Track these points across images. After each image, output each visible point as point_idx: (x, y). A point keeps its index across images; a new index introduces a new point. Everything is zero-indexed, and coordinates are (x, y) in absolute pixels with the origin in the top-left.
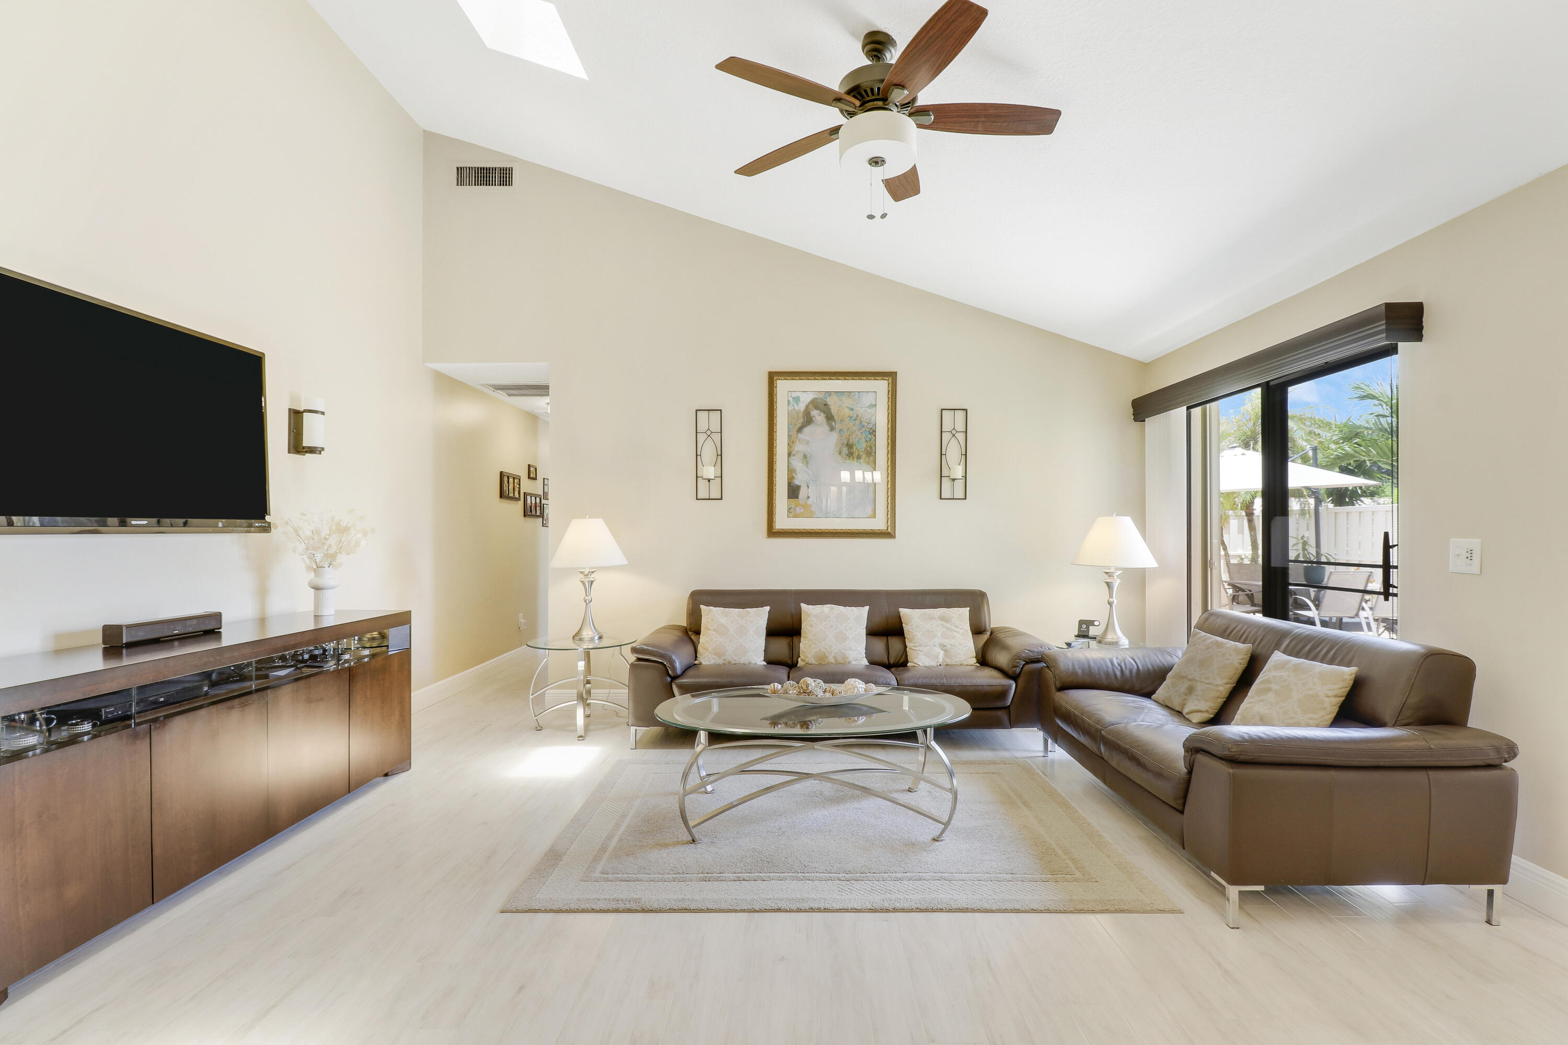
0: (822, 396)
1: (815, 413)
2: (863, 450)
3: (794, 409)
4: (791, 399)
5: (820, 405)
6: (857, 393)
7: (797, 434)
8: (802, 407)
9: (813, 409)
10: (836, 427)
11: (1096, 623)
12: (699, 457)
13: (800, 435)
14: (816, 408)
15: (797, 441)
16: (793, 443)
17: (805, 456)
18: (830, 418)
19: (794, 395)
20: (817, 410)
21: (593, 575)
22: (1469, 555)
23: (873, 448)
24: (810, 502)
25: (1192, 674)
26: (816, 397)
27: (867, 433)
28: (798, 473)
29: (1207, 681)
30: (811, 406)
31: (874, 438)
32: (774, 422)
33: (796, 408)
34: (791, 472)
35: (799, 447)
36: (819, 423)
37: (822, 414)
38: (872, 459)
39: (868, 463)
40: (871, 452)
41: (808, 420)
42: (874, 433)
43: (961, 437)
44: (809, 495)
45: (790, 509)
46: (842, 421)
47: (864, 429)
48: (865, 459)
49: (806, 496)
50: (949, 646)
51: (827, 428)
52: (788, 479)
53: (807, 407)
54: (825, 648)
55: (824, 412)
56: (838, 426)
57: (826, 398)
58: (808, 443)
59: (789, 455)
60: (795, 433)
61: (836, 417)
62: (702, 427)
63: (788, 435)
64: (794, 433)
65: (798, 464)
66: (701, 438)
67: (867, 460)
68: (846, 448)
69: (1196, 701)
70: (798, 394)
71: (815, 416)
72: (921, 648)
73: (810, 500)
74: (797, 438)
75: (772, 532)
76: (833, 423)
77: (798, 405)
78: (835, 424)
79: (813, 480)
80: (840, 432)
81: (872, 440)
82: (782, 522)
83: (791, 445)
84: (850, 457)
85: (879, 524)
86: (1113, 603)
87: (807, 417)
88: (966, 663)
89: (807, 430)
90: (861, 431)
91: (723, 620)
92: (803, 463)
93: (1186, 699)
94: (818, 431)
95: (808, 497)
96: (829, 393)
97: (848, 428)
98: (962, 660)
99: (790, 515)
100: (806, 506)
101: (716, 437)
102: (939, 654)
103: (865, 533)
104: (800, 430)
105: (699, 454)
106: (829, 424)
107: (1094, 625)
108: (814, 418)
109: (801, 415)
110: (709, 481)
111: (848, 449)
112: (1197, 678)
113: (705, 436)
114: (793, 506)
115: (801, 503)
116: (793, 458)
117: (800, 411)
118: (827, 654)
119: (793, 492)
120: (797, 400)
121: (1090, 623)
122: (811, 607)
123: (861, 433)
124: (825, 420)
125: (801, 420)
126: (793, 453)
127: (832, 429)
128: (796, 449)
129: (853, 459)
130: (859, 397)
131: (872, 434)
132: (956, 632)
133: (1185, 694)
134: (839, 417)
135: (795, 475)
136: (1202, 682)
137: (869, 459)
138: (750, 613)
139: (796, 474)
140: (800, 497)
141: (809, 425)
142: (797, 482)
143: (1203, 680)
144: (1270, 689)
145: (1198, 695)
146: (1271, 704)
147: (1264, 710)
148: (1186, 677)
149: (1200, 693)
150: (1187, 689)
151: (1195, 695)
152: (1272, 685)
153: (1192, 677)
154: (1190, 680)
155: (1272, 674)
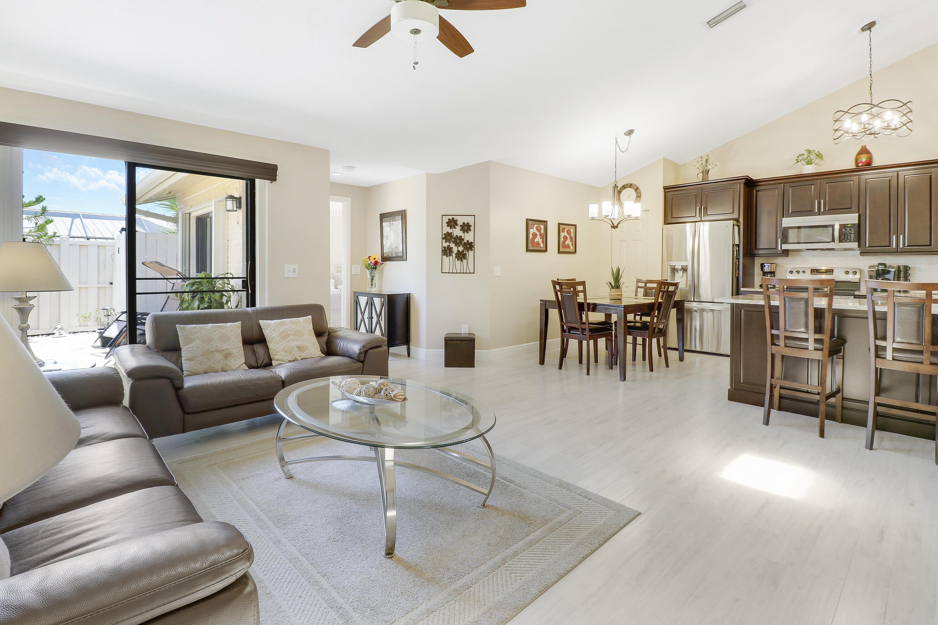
22: (294, 271)
29: (236, 347)
112: (229, 348)
143: (233, 347)
144: (289, 335)
145: (237, 356)
146: (297, 340)
147: (298, 343)
148: (216, 351)
149: (238, 354)
150: (224, 356)
151: (234, 357)
152: (289, 333)
153: (222, 349)
154: (223, 351)
155: (283, 328)
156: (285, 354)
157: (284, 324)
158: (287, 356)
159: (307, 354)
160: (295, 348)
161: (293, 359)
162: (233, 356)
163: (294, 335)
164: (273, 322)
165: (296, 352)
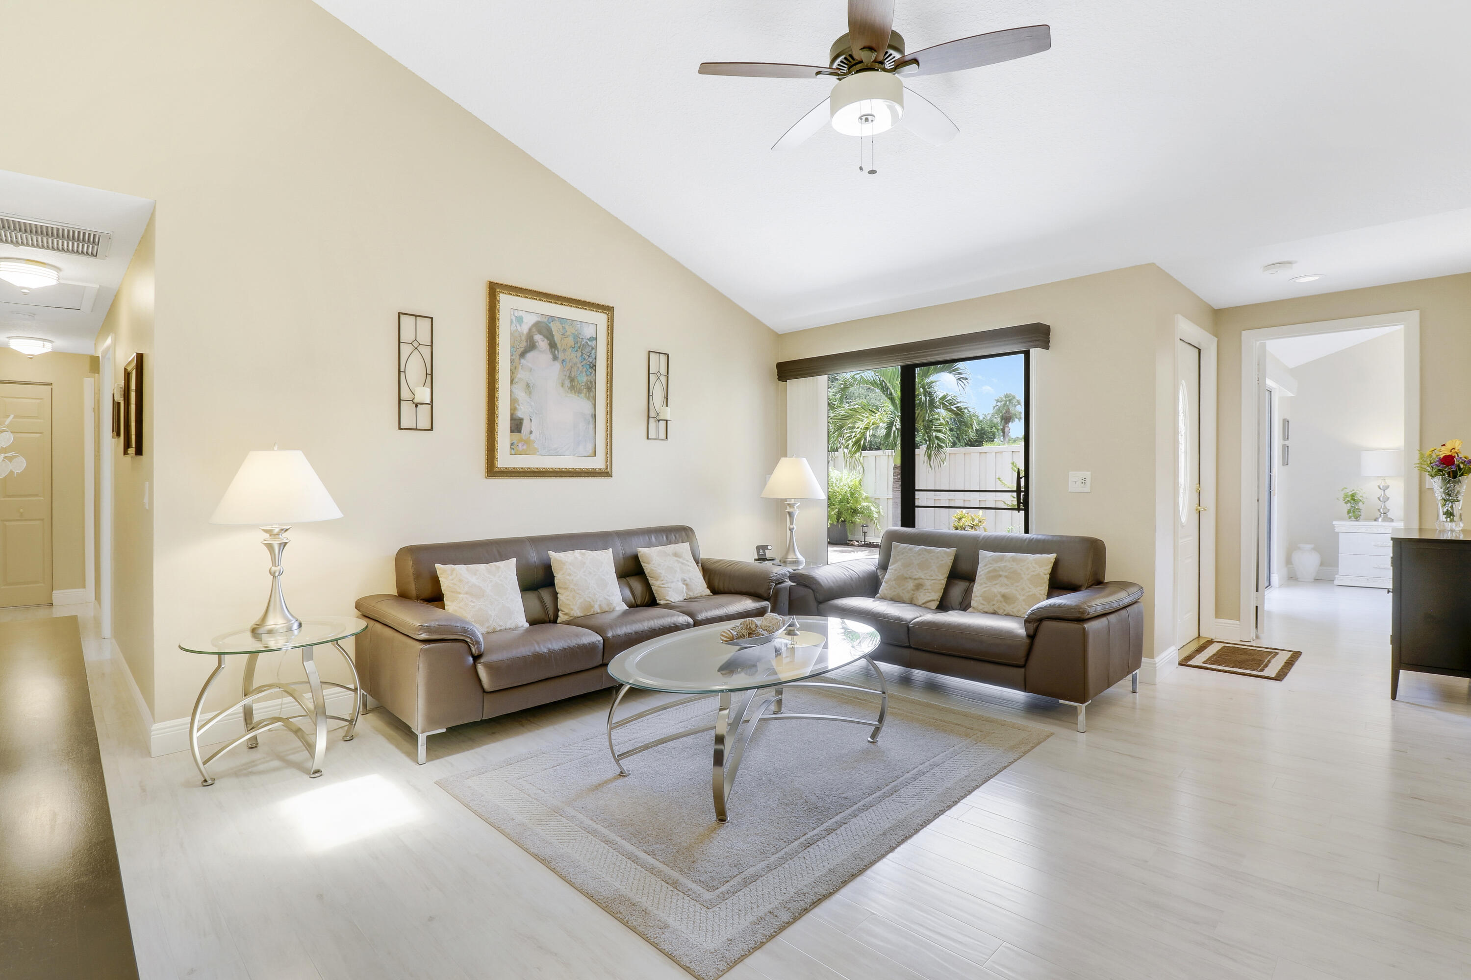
0: (545, 320)
1: (538, 338)
2: (583, 384)
3: (517, 330)
4: (514, 318)
5: (543, 328)
6: (579, 323)
7: (520, 359)
8: (525, 329)
9: (537, 333)
10: (559, 357)
11: (769, 547)
12: (402, 375)
13: (523, 361)
14: (540, 333)
15: (520, 367)
16: (515, 369)
17: (528, 386)
18: (553, 345)
19: (517, 313)
20: (540, 335)
21: (285, 535)
22: (1083, 481)
23: (593, 383)
24: (533, 437)
25: (916, 575)
26: (539, 320)
27: (588, 367)
28: (520, 404)
29: (932, 578)
30: (534, 330)
31: (594, 372)
32: (496, 342)
33: (519, 329)
34: (514, 401)
35: (521, 375)
36: (541, 350)
37: (546, 340)
38: (592, 394)
39: (588, 399)
40: (592, 387)
41: (531, 346)
42: (594, 367)
43: (663, 379)
44: (532, 430)
45: (512, 444)
46: (564, 350)
47: (585, 362)
48: (586, 394)
49: (529, 431)
50: (688, 580)
51: (551, 356)
52: (511, 410)
53: (530, 330)
54: (590, 597)
55: (548, 339)
56: (561, 356)
57: (550, 323)
58: (531, 371)
59: (512, 382)
60: (518, 357)
61: (559, 345)
62: (408, 335)
63: (511, 359)
64: (516, 357)
65: (521, 395)
66: (406, 350)
67: (588, 395)
68: (569, 380)
69: (928, 594)
70: (520, 314)
71: (538, 342)
72: (669, 585)
73: (533, 434)
74: (520, 363)
75: (492, 471)
76: (556, 352)
77: (520, 326)
78: (558, 353)
79: (536, 414)
80: (562, 363)
81: (592, 375)
82: (504, 460)
83: (514, 371)
84: (572, 390)
85: (598, 463)
86: (793, 529)
87: (530, 341)
88: (704, 595)
89: (529, 355)
90: (582, 364)
91: (473, 580)
92: (526, 393)
93: (913, 594)
94: (541, 357)
95: (531, 432)
96: (553, 318)
97: (570, 359)
98: (701, 591)
99: (513, 452)
100: (527, 442)
101: (426, 351)
102: (683, 588)
103: (586, 473)
104: (523, 355)
105: (402, 369)
106: (552, 353)
107: (768, 550)
108: (537, 344)
109: (523, 338)
110: (416, 406)
111: (570, 382)
112: (923, 577)
113: (411, 348)
114: (515, 441)
115: (524, 438)
116: (515, 386)
117: (523, 333)
118: (592, 603)
119: (516, 426)
120: (520, 320)
121: (765, 548)
122: (561, 554)
123: (582, 366)
124: (548, 347)
125: (524, 344)
126: (516, 380)
127: (555, 358)
128: (519, 376)
129: (575, 392)
130: (581, 327)
131: (592, 368)
132: (688, 566)
133: (913, 590)
134: (562, 345)
135: (517, 406)
136: (927, 579)
137: (589, 394)
138: (499, 567)
139: (519, 405)
140: (522, 432)
141: (532, 350)
142: (519, 414)
143: (928, 578)
144: (1000, 576)
145: (928, 589)
146: (1007, 585)
147: (1003, 590)
148: (910, 578)
149: (930, 588)
150: (915, 586)
151: (925, 590)
152: (1001, 573)
153: (916, 577)
154: (915, 579)
155: (996, 565)
156: (982, 602)
157: (1001, 559)
158: (983, 604)
159: (1013, 610)
160: (999, 596)
161: (992, 611)
162: (924, 588)
163: (1006, 577)
164: (990, 555)
165: (997, 602)
